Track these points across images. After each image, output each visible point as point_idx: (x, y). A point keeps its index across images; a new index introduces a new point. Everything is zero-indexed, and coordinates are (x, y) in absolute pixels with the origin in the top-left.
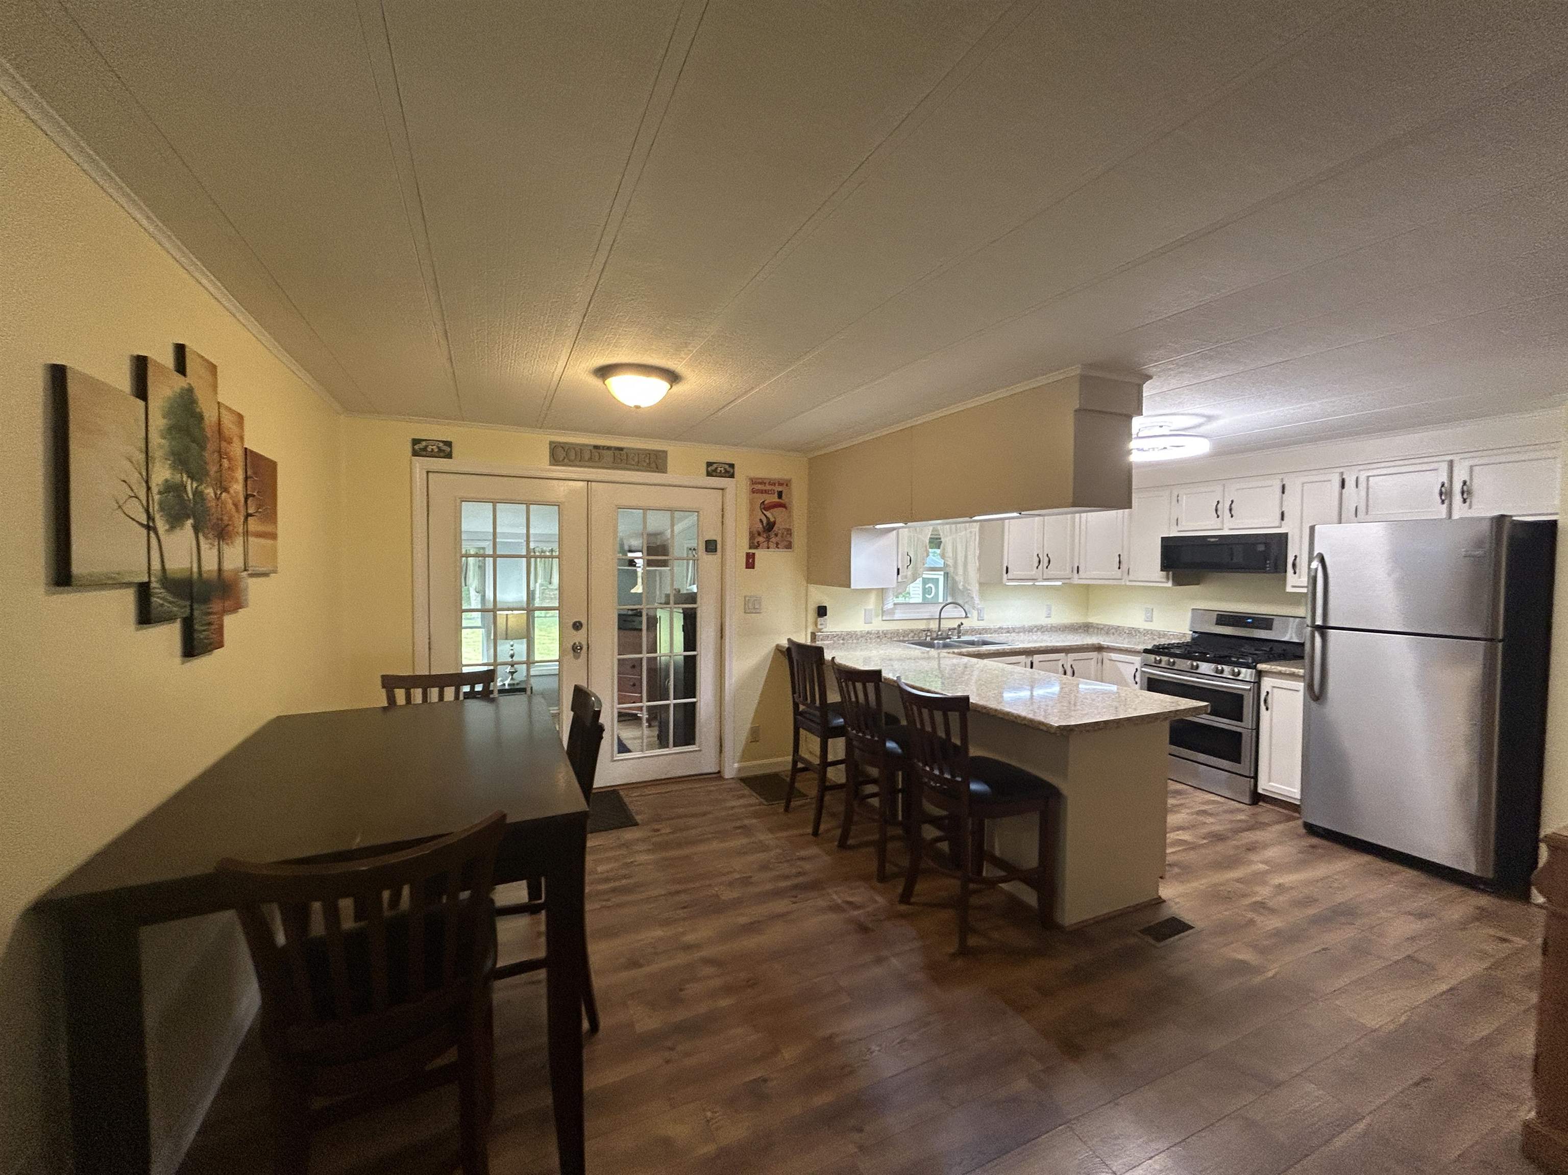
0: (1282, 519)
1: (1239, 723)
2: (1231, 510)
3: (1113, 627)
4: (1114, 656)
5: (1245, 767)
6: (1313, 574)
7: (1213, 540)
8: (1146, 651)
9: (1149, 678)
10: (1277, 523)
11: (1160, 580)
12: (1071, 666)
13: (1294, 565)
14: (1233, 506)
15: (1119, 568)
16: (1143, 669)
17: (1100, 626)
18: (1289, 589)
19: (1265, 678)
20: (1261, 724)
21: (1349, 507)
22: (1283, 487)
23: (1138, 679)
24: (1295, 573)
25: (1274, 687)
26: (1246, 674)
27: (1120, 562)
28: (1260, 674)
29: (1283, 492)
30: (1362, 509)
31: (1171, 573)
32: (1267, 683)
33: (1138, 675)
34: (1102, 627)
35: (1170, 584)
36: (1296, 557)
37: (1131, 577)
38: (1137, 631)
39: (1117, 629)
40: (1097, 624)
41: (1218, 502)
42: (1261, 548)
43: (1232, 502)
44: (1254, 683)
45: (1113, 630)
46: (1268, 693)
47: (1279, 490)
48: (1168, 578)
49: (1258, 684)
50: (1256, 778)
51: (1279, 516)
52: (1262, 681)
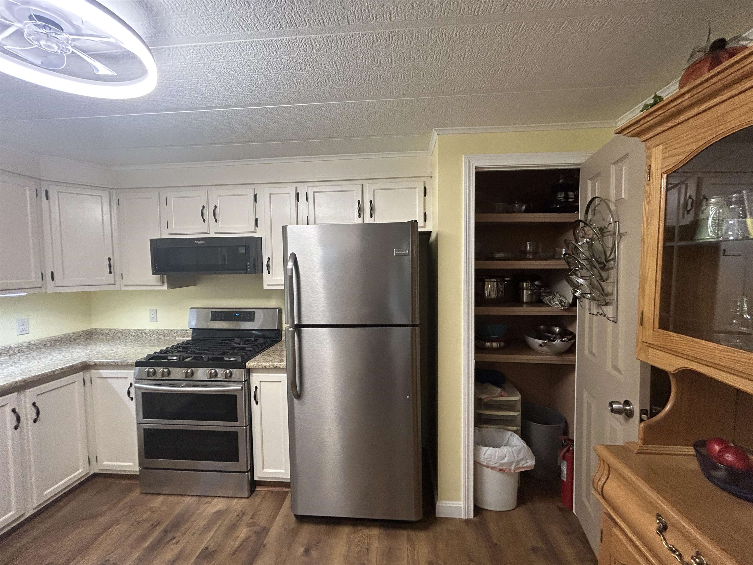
0: (257, 225)
1: (234, 423)
2: (215, 215)
3: (118, 331)
4: (104, 373)
5: (242, 465)
6: (289, 273)
7: (200, 242)
8: (139, 364)
9: (143, 394)
10: (252, 229)
11: (157, 284)
12: (34, 404)
13: (268, 266)
14: (216, 211)
15: (110, 273)
16: (136, 385)
17: (104, 332)
18: (266, 287)
19: (254, 374)
20: (253, 419)
21: (303, 216)
22: (256, 196)
23: (133, 395)
24: (269, 273)
25: (261, 381)
26: (238, 373)
27: (110, 266)
28: (249, 371)
29: (256, 201)
30: (311, 220)
31: (165, 276)
32: (255, 378)
33: (132, 391)
34: (107, 332)
35: (165, 287)
36: (269, 258)
37: (125, 282)
38: (143, 332)
39: (123, 332)
40: (102, 330)
41: (204, 207)
42: (242, 250)
43: (216, 207)
44: (245, 381)
45: (119, 334)
46: (256, 388)
47: (253, 198)
48: (163, 282)
49: (248, 381)
50: (252, 470)
51: (254, 223)
52: (251, 378)
